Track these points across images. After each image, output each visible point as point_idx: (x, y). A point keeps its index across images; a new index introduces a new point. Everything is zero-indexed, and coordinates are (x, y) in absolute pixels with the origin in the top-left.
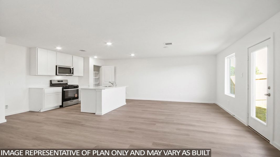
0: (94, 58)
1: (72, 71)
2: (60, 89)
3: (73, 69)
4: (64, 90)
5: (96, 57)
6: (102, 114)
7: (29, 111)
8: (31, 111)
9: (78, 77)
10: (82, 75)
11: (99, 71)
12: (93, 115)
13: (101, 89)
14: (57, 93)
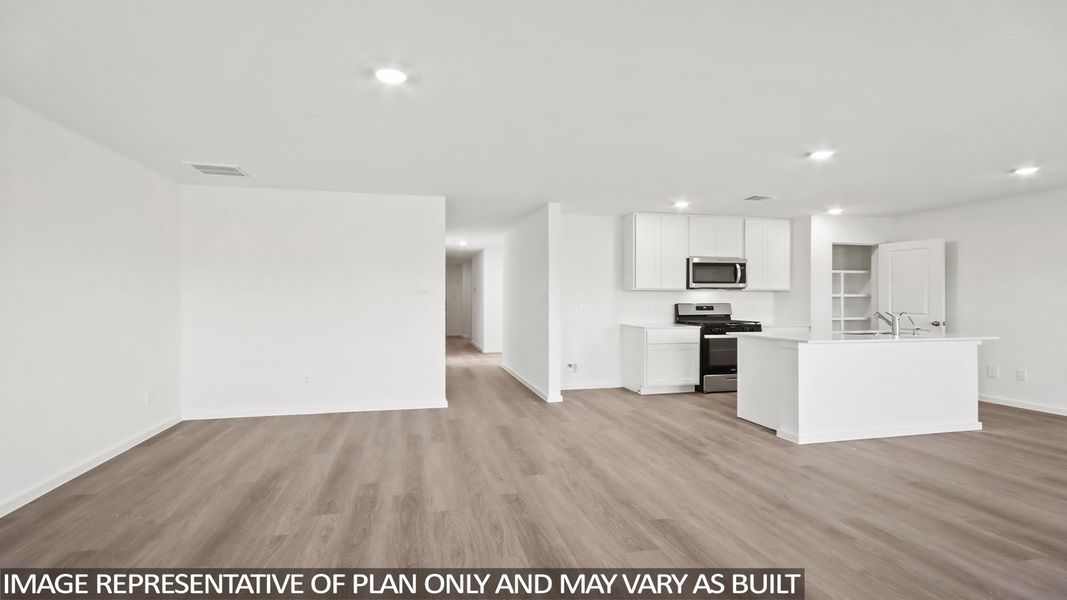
0: (829, 215)
1: (739, 274)
2: (693, 333)
3: (743, 265)
4: (706, 336)
5: (836, 211)
6: (797, 439)
7: (622, 388)
8: (624, 390)
9: (772, 294)
10: (785, 285)
11: (870, 266)
12: (766, 434)
13: (797, 342)
14: (684, 345)
